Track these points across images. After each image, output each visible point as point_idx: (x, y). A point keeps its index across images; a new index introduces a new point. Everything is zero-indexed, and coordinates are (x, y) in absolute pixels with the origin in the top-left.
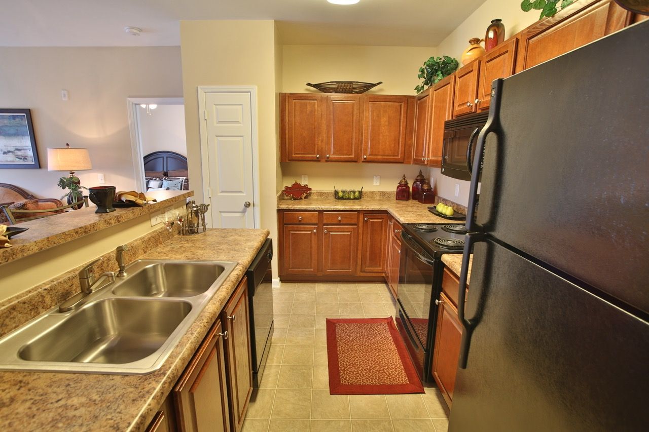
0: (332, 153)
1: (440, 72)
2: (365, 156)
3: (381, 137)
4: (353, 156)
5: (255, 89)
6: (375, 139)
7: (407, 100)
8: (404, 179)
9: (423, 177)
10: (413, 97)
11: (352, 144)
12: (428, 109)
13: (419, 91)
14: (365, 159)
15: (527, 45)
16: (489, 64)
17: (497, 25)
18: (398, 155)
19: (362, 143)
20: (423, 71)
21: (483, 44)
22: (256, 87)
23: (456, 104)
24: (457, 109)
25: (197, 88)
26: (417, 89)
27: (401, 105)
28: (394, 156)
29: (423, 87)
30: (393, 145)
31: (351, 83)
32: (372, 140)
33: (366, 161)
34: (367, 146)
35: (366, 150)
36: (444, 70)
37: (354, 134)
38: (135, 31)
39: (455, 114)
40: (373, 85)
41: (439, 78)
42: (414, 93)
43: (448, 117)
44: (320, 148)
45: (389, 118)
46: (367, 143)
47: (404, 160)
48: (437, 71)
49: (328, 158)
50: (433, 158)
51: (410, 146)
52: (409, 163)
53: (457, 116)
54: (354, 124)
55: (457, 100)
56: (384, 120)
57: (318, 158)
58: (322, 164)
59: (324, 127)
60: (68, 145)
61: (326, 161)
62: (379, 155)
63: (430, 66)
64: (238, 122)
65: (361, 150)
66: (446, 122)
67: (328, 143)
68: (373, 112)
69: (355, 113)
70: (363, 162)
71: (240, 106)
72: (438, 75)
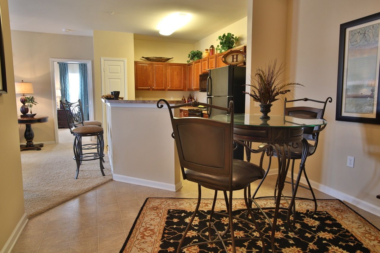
0: (155, 86)
1: (196, 57)
2: (168, 88)
3: (174, 80)
4: (163, 88)
5: (126, 60)
6: (172, 81)
7: (184, 65)
8: (184, 97)
9: (191, 96)
10: (186, 64)
11: (163, 83)
12: (193, 69)
13: (188, 62)
14: (168, 89)
15: (218, 58)
16: (211, 60)
17: (212, 46)
18: (181, 87)
19: (167, 82)
20: (190, 55)
21: (209, 51)
22: (126, 59)
23: (203, 69)
24: (203, 71)
25: (101, 58)
26: (188, 61)
27: (181, 67)
28: (180, 87)
29: (190, 61)
30: (179, 83)
31: (162, 58)
32: (171, 81)
33: (169, 90)
34: (169, 84)
35: (169, 85)
36: (197, 56)
37: (164, 79)
38: (67, 31)
39: (202, 72)
40: (170, 59)
41: (196, 59)
42: (187, 63)
43: (200, 73)
44: (150, 85)
45: (177, 72)
46: (169, 82)
47: (184, 89)
48: (195, 56)
49: (153, 88)
50: (196, 87)
51: (186, 84)
52: (186, 90)
53: (203, 73)
54: (164, 75)
55: (203, 68)
56: (175, 73)
57: (149, 89)
58: (151, 92)
59: (151, 75)
60: (22, 81)
61: (153, 90)
62: (173, 87)
63: (193, 54)
64: (118, 73)
65: (167, 85)
66: (200, 75)
67: (153, 82)
68: (171, 70)
69: (164, 70)
70: (168, 90)
71: (119, 67)
72: (195, 58)
